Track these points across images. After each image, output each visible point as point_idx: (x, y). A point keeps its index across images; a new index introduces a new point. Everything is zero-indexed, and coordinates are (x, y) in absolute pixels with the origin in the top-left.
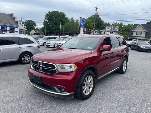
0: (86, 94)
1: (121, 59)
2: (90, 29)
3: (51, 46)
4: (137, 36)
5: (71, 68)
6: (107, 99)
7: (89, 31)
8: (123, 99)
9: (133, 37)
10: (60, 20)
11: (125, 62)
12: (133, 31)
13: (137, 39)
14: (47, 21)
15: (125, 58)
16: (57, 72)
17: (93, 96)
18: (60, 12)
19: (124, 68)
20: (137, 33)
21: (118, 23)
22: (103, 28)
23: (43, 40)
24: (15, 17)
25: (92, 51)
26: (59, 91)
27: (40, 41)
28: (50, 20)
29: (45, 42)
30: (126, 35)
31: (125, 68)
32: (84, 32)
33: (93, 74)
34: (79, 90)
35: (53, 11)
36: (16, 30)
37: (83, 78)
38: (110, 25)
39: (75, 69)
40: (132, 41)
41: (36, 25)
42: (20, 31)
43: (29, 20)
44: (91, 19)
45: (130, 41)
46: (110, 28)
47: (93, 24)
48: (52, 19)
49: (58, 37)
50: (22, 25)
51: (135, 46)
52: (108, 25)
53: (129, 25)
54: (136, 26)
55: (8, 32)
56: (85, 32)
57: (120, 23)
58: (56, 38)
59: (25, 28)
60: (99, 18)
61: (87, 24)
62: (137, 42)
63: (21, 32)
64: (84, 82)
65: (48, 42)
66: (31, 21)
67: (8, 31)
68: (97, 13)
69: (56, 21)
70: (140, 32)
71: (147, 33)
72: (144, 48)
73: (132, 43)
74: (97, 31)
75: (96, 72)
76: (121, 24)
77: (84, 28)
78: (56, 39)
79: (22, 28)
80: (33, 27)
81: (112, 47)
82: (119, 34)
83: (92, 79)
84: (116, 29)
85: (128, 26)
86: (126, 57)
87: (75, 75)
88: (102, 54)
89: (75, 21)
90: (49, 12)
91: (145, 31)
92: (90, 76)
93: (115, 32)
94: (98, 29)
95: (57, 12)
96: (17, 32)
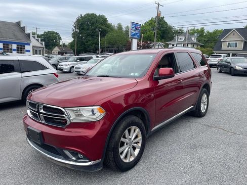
0: (127, 161)
1: (196, 91)
2: (150, 40)
3: (82, 73)
4: (230, 48)
5: (93, 114)
6: (168, 169)
7: (149, 44)
8: (198, 167)
9: (223, 50)
10: (99, 28)
11: (205, 96)
12: (222, 40)
13: (229, 54)
14: (78, 30)
15: (205, 89)
16: (68, 123)
17: (141, 162)
18: (98, 15)
19: (203, 108)
20: (229, 44)
21: (196, 28)
22: (172, 39)
23: (70, 63)
24: (24, 27)
25: (138, 80)
26: (74, 158)
27: (65, 65)
28: (83, 29)
29: (73, 67)
30: (211, 49)
31: (206, 106)
32: (139, 47)
33: (141, 122)
34: (111, 155)
35: (88, 14)
36: (27, 48)
37: (119, 132)
38: (183, 32)
39: (103, 115)
40: (221, 58)
41: (60, 39)
42: (33, 49)
43: (49, 32)
44: (151, 23)
45: (217, 59)
46: (184, 38)
47: (154, 33)
48: (85, 27)
49: (94, 56)
50: (38, 40)
51: (226, 66)
52: (180, 33)
53: (216, 32)
54: (227, 31)
55: (14, 52)
56: (141, 46)
57: (200, 29)
58: (92, 58)
59: (42, 44)
60: (165, 21)
61: (143, 33)
62: (229, 59)
63: (36, 51)
64: (122, 139)
65: (78, 66)
66: (52, 33)
67: (14, 50)
68: (159, 14)
69: (92, 30)
70: (235, 42)
71: (245, 43)
72: (241, 69)
73: (220, 62)
74: (161, 43)
75: (146, 118)
76: (202, 30)
77: (140, 40)
78: (91, 61)
79: (38, 44)
80: (56, 42)
81: (179, 71)
82: (199, 47)
83: (138, 132)
84: (193, 39)
85: (214, 33)
86: (207, 88)
87: (101, 126)
88: (159, 85)
89: (124, 29)
90: (81, 15)
91: (242, 41)
92: (133, 128)
93: (192, 43)
94: (163, 40)
95: (93, 15)
96: (29, 51)
